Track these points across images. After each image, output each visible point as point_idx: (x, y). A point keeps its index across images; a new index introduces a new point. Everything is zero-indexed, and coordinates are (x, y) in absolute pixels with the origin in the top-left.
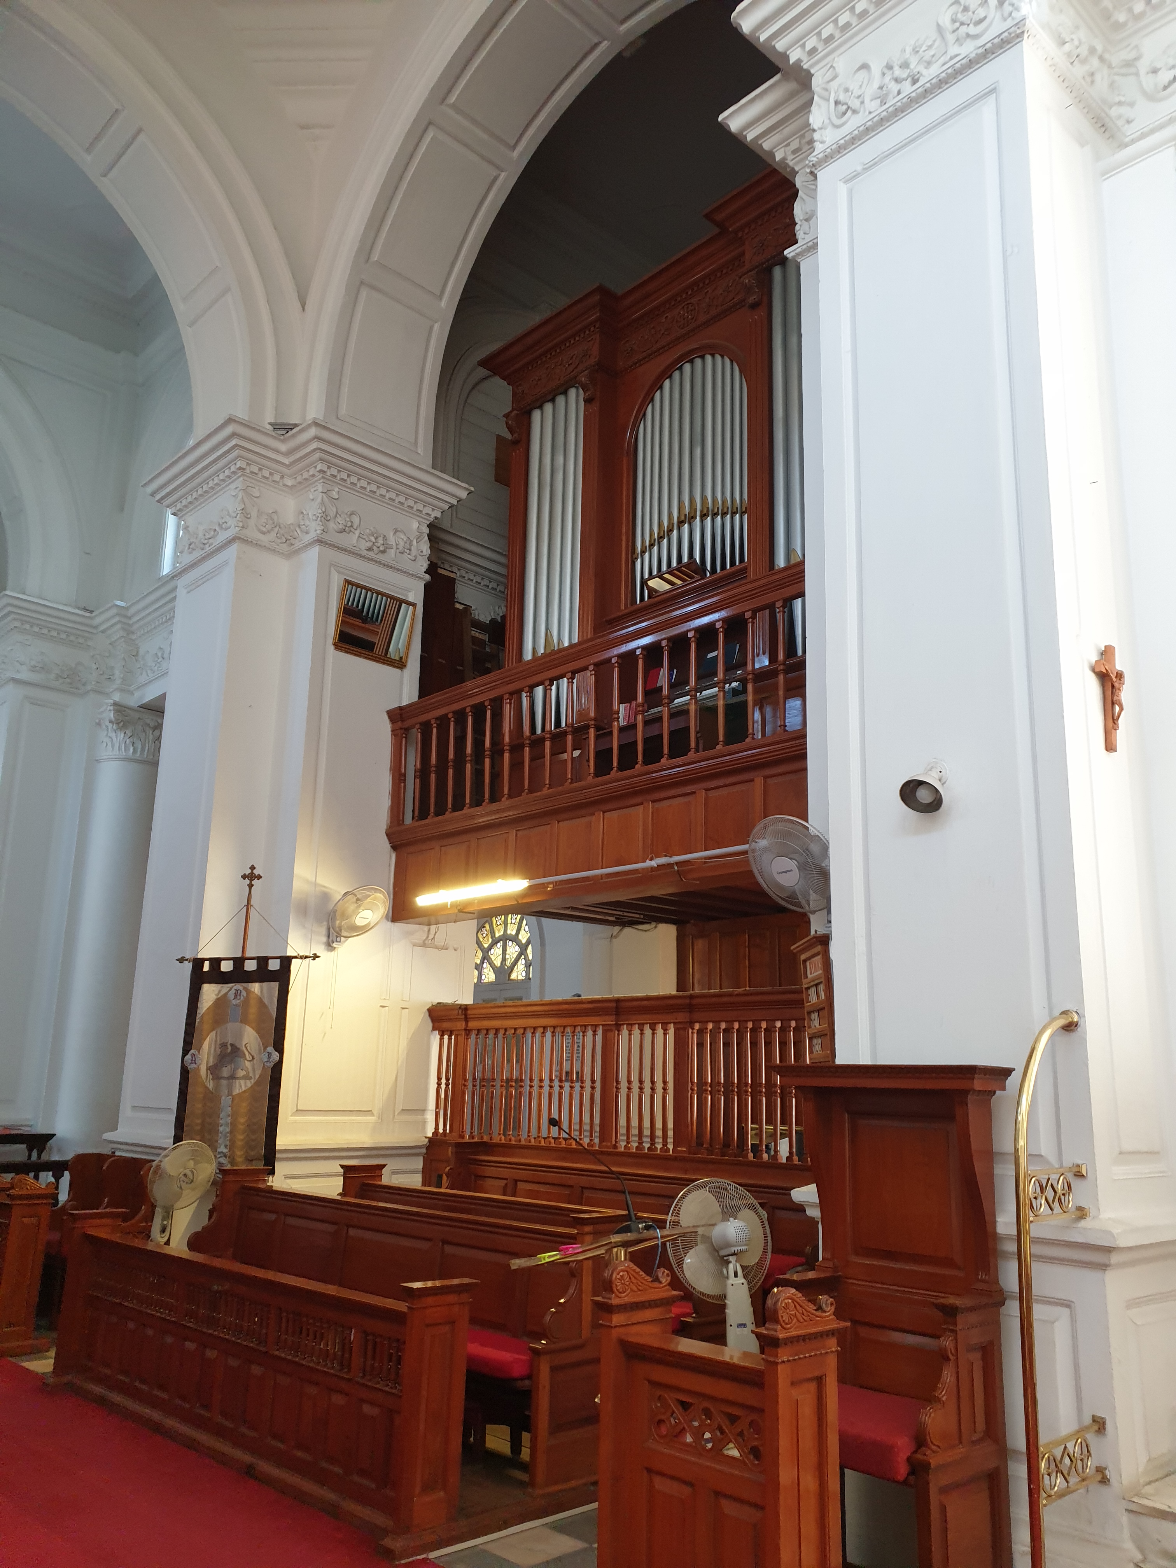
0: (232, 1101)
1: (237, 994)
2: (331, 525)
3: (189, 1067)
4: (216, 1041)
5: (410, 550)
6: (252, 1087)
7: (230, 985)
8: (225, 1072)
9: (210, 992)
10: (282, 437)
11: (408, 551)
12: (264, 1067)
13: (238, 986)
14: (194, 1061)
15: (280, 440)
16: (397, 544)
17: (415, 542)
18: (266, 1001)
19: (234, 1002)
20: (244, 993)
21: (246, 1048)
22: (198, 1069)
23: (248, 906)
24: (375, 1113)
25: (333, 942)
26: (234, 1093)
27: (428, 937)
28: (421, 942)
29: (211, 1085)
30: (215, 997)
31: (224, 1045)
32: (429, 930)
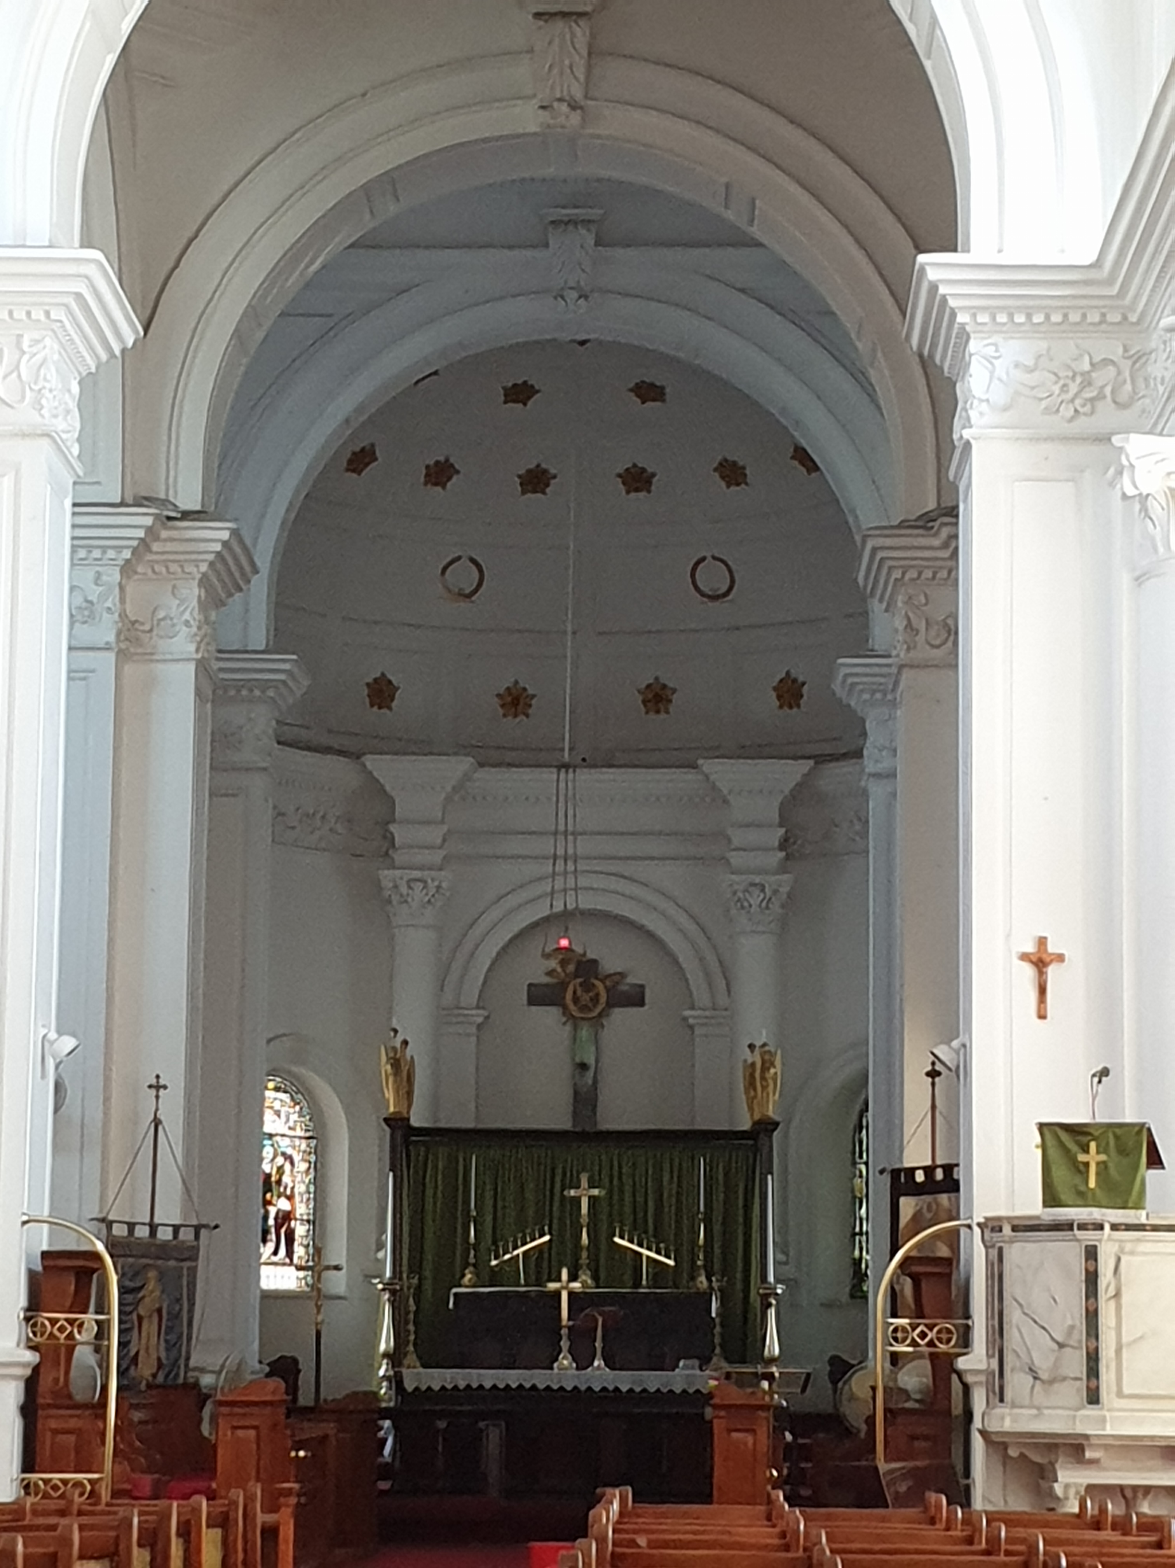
23: (933, 1107)
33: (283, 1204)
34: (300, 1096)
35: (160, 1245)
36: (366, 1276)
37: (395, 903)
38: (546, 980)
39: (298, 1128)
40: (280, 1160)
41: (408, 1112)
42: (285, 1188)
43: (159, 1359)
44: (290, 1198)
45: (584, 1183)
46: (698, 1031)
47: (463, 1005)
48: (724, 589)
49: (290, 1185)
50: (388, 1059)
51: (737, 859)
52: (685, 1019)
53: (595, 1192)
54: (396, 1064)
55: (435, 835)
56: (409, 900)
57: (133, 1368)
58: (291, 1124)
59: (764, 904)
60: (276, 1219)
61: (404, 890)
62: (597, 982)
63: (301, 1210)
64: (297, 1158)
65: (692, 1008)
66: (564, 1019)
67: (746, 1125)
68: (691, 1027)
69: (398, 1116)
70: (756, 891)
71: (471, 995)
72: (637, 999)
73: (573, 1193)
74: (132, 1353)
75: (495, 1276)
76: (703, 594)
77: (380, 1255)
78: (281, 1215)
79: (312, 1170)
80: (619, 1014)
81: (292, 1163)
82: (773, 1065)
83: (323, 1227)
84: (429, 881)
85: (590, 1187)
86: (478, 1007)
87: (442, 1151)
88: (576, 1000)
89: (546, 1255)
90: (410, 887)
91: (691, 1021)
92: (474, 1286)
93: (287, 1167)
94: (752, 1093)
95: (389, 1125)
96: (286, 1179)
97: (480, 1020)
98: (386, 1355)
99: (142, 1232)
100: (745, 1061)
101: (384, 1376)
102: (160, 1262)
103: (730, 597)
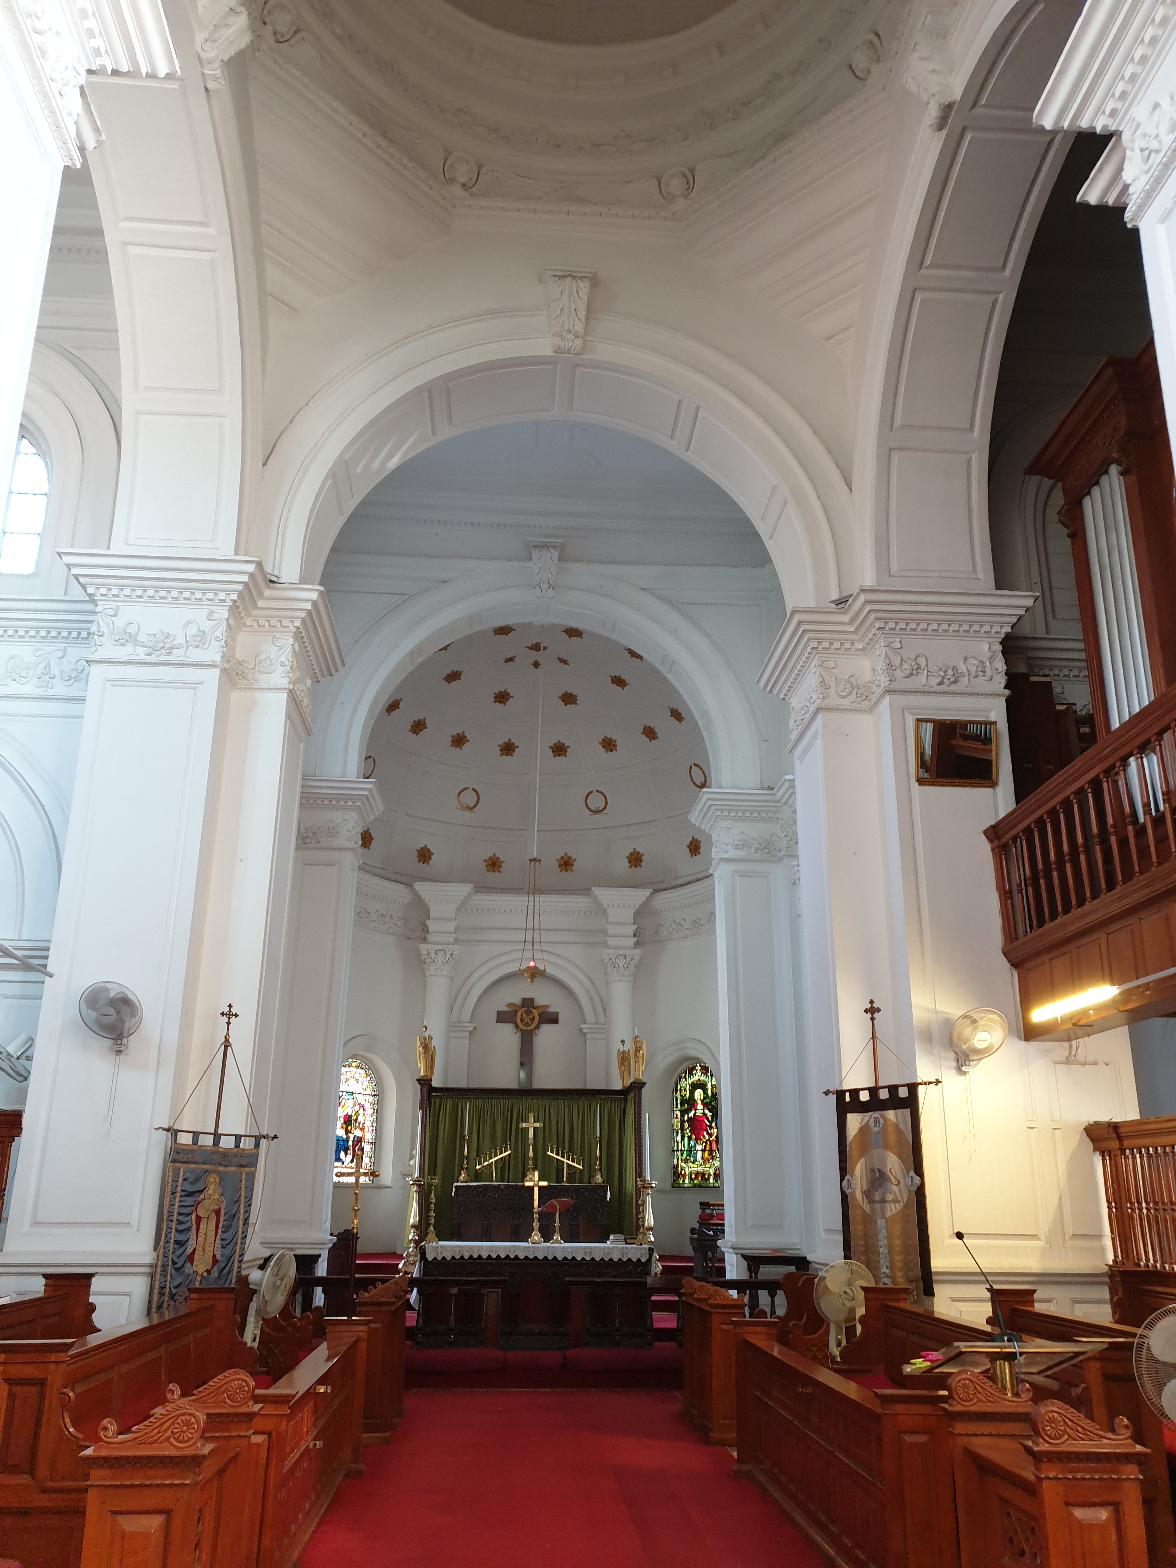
0: (886, 1223)
1: (876, 1121)
2: (899, 674)
3: (847, 1192)
4: (866, 1166)
5: (984, 672)
6: (902, 1210)
7: (870, 1114)
8: (877, 1196)
9: (854, 1121)
10: (843, 610)
11: (982, 674)
12: (909, 1191)
13: (876, 1114)
14: (849, 1186)
15: (842, 613)
16: (968, 671)
17: (988, 664)
18: (902, 1127)
19: (876, 1129)
20: (882, 1121)
21: (891, 1172)
22: (854, 1193)
23: (874, 1038)
24: (1042, 1238)
25: (962, 1066)
26: (887, 1216)
27: (1070, 1053)
28: (1064, 1059)
29: (867, 1208)
30: (860, 1126)
31: (872, 1170)
32: (1071, 1047)
33: (358, 1133)
34: (370, 1071)
35: (222, 1153)
36: (403, 1175)
37: (428, 963)
38: (506, 1009)
39: (368, 1089)
40: (357, 1108)
41: (431, 1076)
42: (359, 1124)
43: (214, 1256)
44: (362, 1129)
45: (531, 1119)
46: (588, 1036)
47: (462, 1020)
48: (602, 808)
49: (362, 1122)
50: (421, 1044)
51: (611, 941)
52: (581, 1029)
53: (537, 1125)
54: (426, 1047)
55: (451, 926)
56: (436, 961)
57: (188, 1265)
58: (364, 1087)
59: (626, 965)
60: (353, 1141)
61: (433, 955)
62: (533, 1010)
63: (369, 1136)
64: (367, 1106)
65: (585, 1023)
66: (516, 1030)
67: (619, 1087)
68: (585, 1034)
69: (425, 1078)
70: (621, 958)
71: (467, 1015)
72: (553, 1019)
73: (524, 1125)
74: (189, 1251)
75: (477, 1176)
76: (590, 810)
77: (412, 1162)
78: (356, 1139)
79: (375, 1114)
80: (546, 1028)
81: (364, 1110)
82: (641, 1048)
83: (380, 1147)
84: (447, 951)
85: (534, 1122)
86: (470, 1022)
87: (449, 1102)
88: (522, 1020)
89: (507, 1162)
90: (436, 954)
91: (585, 1031)
92: (466, 1182)
93: (361, 1111)
94: (623, 1068)
95: (420, 1084)
96: (360, 1119)
97: (471, 1029)
98: (413, 1226)
99: (207, 1141)
100: (619, 1050)
101: (412, 1239)
102: (221, 1168)
103: (605, 812)
